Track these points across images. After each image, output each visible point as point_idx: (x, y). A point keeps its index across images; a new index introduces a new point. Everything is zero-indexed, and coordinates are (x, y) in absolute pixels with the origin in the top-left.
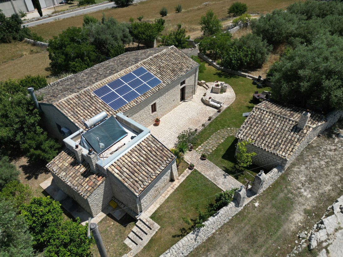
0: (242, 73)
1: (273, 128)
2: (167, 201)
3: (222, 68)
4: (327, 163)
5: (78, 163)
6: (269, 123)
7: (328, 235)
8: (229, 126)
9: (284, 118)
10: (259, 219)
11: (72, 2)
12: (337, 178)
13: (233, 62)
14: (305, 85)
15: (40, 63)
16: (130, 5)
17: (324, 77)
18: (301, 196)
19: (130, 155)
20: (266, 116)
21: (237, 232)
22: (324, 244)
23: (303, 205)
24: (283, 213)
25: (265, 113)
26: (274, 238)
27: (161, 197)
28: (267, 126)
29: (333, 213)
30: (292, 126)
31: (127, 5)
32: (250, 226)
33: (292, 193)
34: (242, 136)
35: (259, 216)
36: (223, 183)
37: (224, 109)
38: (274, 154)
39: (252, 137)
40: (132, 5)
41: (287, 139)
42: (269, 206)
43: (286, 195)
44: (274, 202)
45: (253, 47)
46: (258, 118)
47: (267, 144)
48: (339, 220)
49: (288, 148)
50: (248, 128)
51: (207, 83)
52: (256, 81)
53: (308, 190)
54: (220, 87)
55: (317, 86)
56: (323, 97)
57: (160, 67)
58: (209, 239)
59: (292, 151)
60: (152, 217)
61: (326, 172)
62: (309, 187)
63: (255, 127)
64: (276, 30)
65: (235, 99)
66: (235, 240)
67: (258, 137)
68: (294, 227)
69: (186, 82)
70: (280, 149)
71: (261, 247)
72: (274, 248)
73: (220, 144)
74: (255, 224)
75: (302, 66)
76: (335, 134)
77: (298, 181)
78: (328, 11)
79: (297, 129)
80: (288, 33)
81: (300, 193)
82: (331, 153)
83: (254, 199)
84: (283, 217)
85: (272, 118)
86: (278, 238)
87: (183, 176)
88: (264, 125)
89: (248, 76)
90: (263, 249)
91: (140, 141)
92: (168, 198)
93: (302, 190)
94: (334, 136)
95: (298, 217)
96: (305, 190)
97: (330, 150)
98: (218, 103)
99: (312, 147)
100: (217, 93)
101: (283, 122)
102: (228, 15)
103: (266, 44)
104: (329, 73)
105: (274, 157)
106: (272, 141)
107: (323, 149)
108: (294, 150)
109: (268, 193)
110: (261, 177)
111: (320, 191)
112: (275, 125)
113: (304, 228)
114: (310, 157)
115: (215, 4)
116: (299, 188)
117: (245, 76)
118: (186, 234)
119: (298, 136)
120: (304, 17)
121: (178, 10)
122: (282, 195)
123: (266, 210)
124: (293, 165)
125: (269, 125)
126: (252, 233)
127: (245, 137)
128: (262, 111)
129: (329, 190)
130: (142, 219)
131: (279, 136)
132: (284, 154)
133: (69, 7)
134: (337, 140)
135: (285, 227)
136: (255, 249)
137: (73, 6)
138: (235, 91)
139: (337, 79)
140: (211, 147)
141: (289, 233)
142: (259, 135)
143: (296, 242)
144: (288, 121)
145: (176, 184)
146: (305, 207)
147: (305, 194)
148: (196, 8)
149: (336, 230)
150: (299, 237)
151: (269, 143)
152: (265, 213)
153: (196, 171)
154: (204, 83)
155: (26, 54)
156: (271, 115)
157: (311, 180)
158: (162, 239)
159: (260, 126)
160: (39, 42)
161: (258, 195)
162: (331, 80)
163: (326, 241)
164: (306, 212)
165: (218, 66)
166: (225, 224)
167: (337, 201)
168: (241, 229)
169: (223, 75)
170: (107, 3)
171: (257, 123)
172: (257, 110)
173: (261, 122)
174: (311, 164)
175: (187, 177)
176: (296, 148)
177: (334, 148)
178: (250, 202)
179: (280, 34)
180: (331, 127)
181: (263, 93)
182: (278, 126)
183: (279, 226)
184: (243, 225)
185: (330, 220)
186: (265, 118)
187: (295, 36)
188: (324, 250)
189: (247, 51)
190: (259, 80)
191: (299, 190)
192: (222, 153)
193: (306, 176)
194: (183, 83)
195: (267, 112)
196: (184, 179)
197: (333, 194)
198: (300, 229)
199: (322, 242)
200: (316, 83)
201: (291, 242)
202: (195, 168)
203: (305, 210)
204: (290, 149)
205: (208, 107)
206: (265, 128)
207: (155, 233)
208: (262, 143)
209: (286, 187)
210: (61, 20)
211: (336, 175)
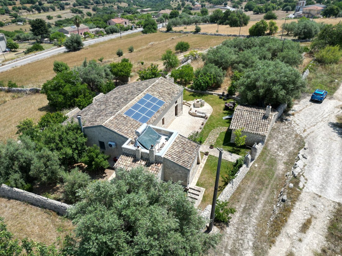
0: (210, 92)
1: (251, 119)
2: (201, 175)
3: (193, 90)
4: (286, 135)
5: (137, 160)
6: (248, 116)
7: (301, 169)
8: (217, 127)
9: (256, 112)
10: (261, 172)
11: (16, 50)
12: (295, 142)
13: (203, 84)
14: (261, 91)
15: (29, 105)
16: (81, 49)
17: (272, 84)
18: (279, 156)
19: (172, 148)
20: (245, 113)
21: (252, 181)
22: (301, 174)
23: (282, 160)
24: (273, 166)
25: (243, 111)
26: (273, 179)
27: (196, 174)
28: (247, 118)
29: (300, 159)
30: (262, 116)
31: (79, 49)
32: (257, 177)
33: (273, 156)
34: (234, 127)
35: (260, 171)
36: (231, 158)
37: (209, 117)
38: (257, 134)
39: (241, 127)
40: (83, 48)
41: (262, 124)
42: (264, 165)
43: (270, 157)
44: (265, 162)
45: (213, 73)
46: (240, 115)
47: (251, 129)
48: (304, 161)
49: (264, 129)
50: (236, 122)
51: (187, 102)
52: (221, 96)
53: (281, 152)
54: (200, 103)
55: (269, 91)
56: (274, 96)
57: (159, 93)
58: (238, 188)
59: (267, 130)
60: (197, 185)
61: (288, 140)
62: (281, 150)
63: (241, 121)
64: (223, 60)
65: (212, 110)
66: (252, 185)
67: (244, 126)
68: (281, 172)
69: (178, 101)
70: (260, 130)
71: (268, 185)
72: (275, 184)
73: (218, 138)
74: (260, 175)
75: (257, 80)
76: (284, 119)
77: (274, 148)
78: (250, 44)
79: (265, 117)
80: (231, 61)
81: (277, 154)
82: (287, 130)
83: (253, 163)
84: (273, 168)
85: (248, 113)
86: (275, 179)
87: (204, 160)
88: (246, 118)
89: (214, 94)
90: (270, 186)
91: (175, 139)
92: (201, 173)
93: (278, 153)
94: (284, 121)
95: (281, 167)
96: (280, 152)
97: (286, 129)
98: (203, 113)
99: (275, 129)
100: (199, 107)
101: (256, 115)
102: (176, 51)
103: (222, 70)
104: (274, 82)
105: (257, 136)
106: (254, 127)
107: (281, 129)
108: (268, 129)
109: (260, 158)
110: (256, 147)
111: (288, 151)
112: (252, 117)
113: (287, 171)
114: (276, 134)
115: (159, 43)
116: (276, 152)
117: (212, 94)
118: (223, 189)
119: (267, 121)
120: (237, 49)
121: (131, 50)
122: (268, 158)
123: (262, 167)
124: (268, 140)
125: (248, 118)
126: (260, 180)
127: (236, 128)
128: (241, 111)
129: (293, 149)
130: (191, 187)
131: (256, 123)
132: (263, 133)
133: (15, 54)
134: (287, 123)
135: (277, 173)
136: (266, 187)
137: (19, 53)
138: (210, 104)
139: (279, 85)
140: (212, 141)
141: (280, 175)
142: (245, 125)
143: (286, 178)
144: (258, 113)
145: (202, 164)
146: (283, 161)
147: (280, 154)
148: (145, 47)
149: (304, 166)
150: (286, 176)
151: (252, 128)
152: (263, 169)
153: (211, 155)
154: (186, 102)
155: (8, 100)
156: (247, 112)
157: (281, 147)
158: (210, 195)
159: (243, 119)
160: (14, 88)
161: (255, 160)
162: (276, 86)
163: (301, 172)
164: (285, 163)
165: (189, 89)
166: (243, 179)
167: (299, 153)
168: (253, 179)
169: (196, 95)
170: (56, 48)
171: (240, 118)
172: (238, 110)
173: (243, 117)
174: (277, 138)
175: (207, 160)
176: (269, 128)
177: (287, 127)
178: (252, 165)
179: (226, 62)
180: (281, 116)
181: (230, 102)
182: (254, 117)
183: (273, 173)
184: (253, 177)
185: (300, 162)
186: (244, 114)
187: (238, 63)
188: (302, 176)
189: (211, 76)
190: (223, 95)
191: (277, 153)
192: (222, 142)
193: (278, 145)
194: (176, 102)
195: (244, 111)
196: (205, 161)
197: (296, 151)
198: (285, 172)
199: (300, 173)
200: (267, 89)
201: (283, 179)
202: (209, 154)
203: (284, 162)
204: (266, 129)
205: (196, 117)
206: (247, 120)
207: (203, 193)
208: (248, 129)
209: (269, 153)
210: (19, 67)
211: (293, 141)
